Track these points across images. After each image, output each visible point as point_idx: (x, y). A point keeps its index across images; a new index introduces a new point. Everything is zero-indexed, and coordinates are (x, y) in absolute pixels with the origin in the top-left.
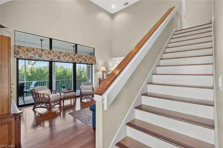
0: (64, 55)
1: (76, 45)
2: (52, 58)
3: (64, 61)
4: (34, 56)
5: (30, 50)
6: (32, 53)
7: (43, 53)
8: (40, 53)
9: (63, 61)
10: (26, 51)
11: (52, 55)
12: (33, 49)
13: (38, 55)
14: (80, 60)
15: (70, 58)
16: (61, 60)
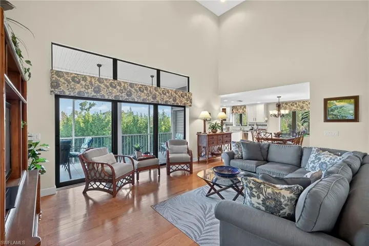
0: (137, 89)
1: (158, 71)
2: (118, 94)
3: (139, 101)
4: (86, 91)
5: (79, 80)
6: (81, 85)
7: (102, 85)
8: (96, 85)
9: (136, 100)
10: (71, 81)
11: (117, 90)
12: (85, 78)
13: (92, 90)
14: (166, 98)
15: (148, 95)
16: (132, 99)
